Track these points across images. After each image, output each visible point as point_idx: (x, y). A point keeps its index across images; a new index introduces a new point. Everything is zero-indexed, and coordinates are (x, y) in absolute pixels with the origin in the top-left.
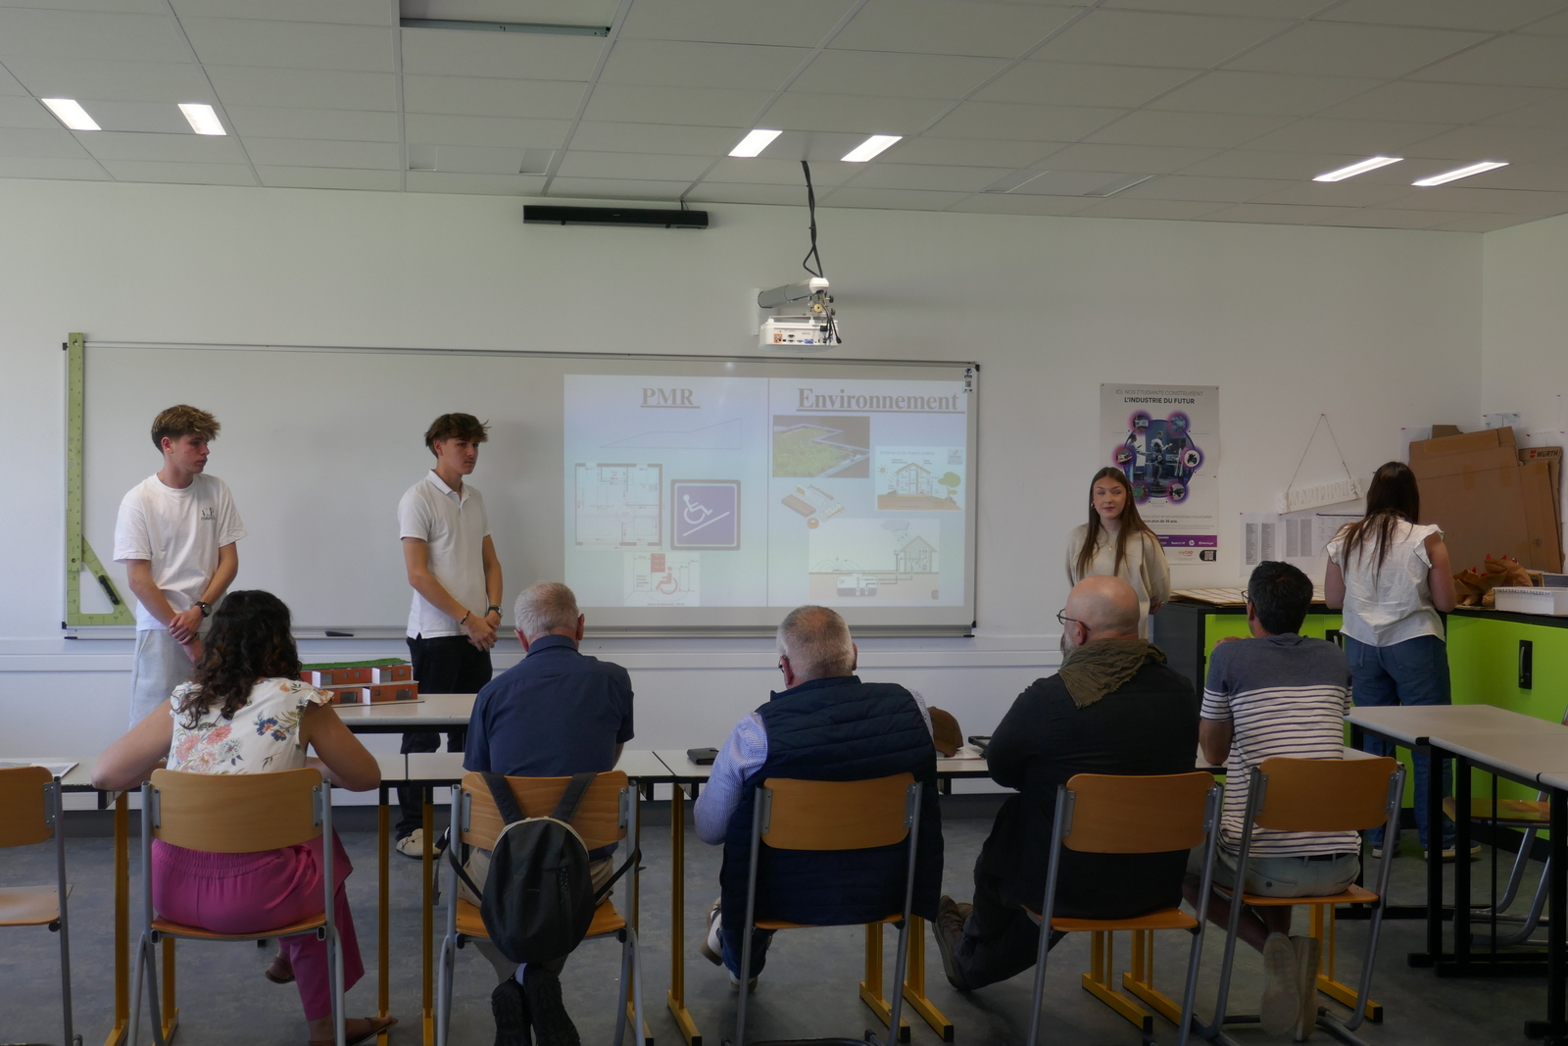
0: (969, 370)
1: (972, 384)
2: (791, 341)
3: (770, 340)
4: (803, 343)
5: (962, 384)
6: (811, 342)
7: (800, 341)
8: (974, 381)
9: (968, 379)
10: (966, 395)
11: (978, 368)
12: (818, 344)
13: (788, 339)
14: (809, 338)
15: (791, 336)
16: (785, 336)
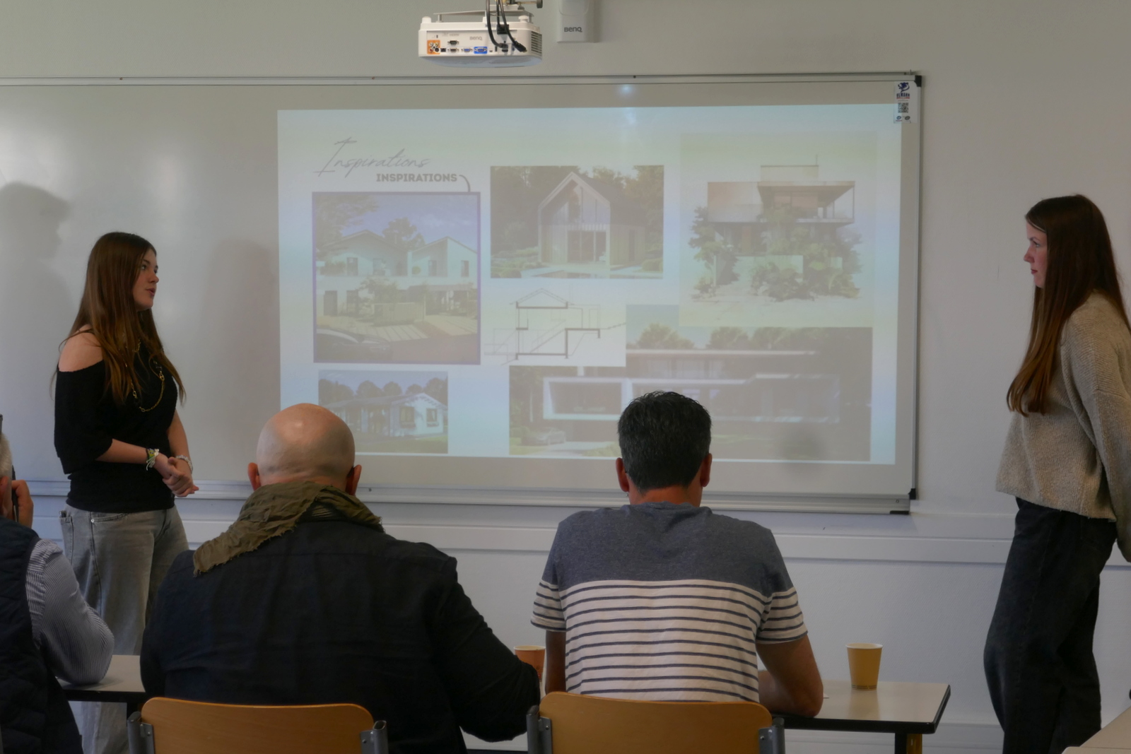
0: (904, 85)
1: (909, 107)
2: (453, 50)
3: (423, 51)
4: (472, 54)
5: (893, 109)
6: (483, 50)
7: (467, 50)
8: (913, 103)
9: (904, 100)
10: (899, 125)
11: (919, 80)
12: (494, 53)
13: (448, 47)
14: (481, 44)
15: (453, 43)
16: (444, 44)
